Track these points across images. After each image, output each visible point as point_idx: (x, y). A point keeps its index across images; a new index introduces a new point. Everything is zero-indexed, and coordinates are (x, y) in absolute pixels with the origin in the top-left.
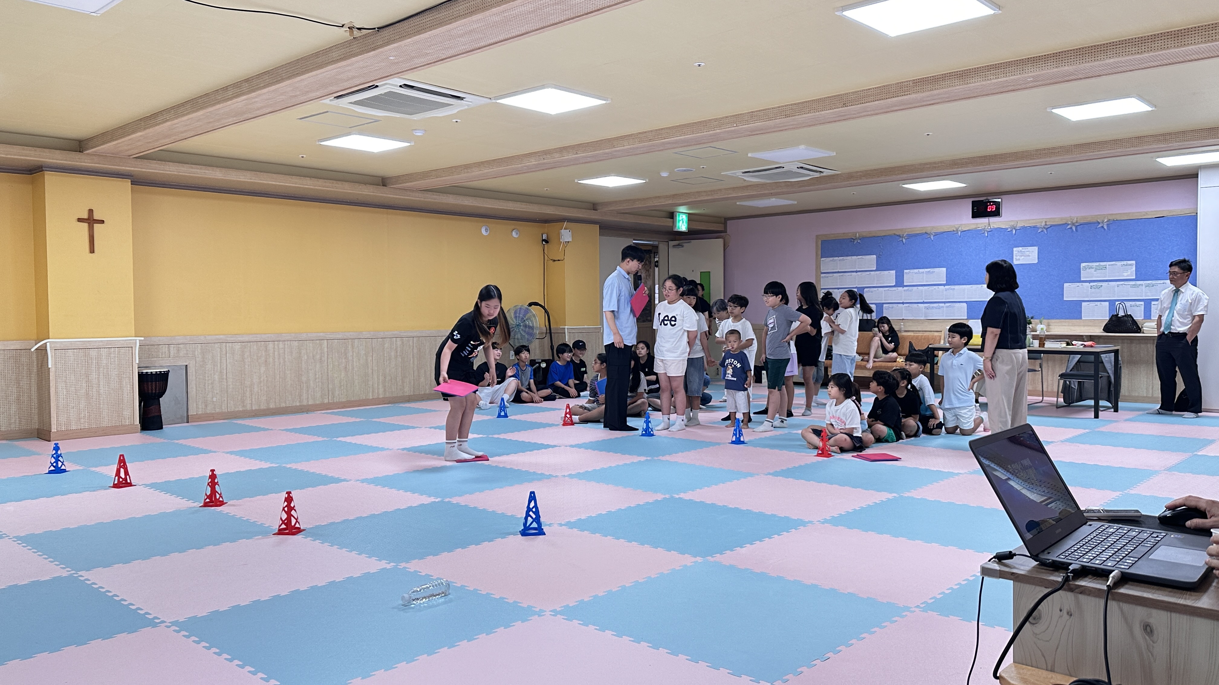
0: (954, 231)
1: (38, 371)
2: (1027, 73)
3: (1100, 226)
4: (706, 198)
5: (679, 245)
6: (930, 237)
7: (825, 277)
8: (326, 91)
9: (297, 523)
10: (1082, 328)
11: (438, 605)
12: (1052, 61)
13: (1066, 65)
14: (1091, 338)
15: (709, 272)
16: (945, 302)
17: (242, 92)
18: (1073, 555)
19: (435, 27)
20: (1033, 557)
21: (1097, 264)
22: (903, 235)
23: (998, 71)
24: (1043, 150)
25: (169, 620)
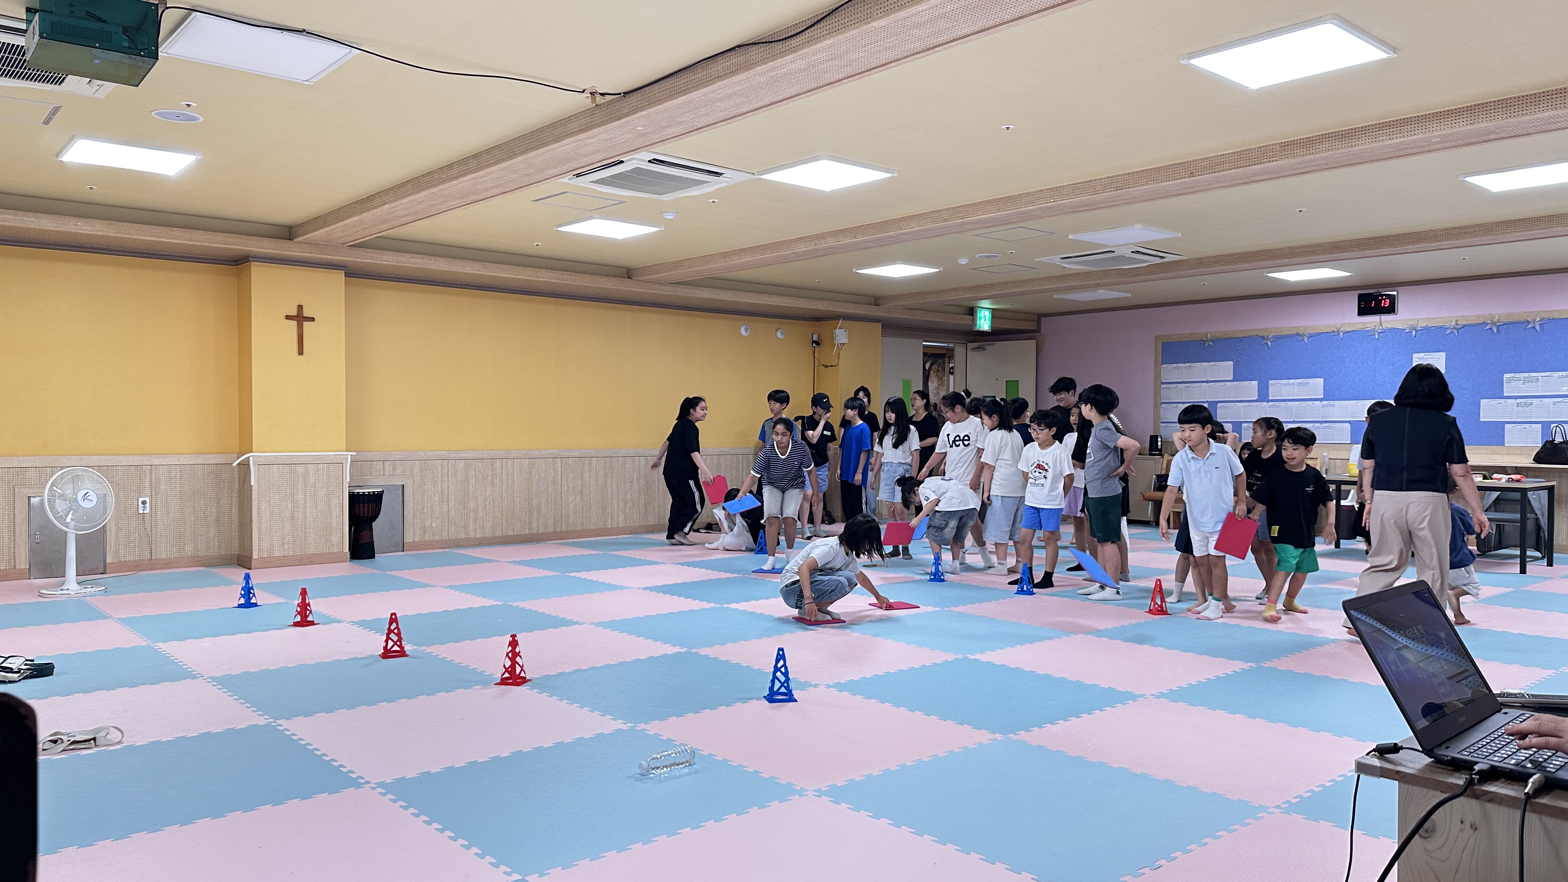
0: (1334, 331)
1: (239, 490)
2: (1431, 131)
3: (1530, 326)
4: (1015, 290)
5: (980, 347)
6: (1303, 340)
7: (1166, 388)
8: (564, 169)
9: (522, 672)
10: (1505, 457)
11: (681, 776)
12: (1465, 116)
13: (1485, 121)
14: (1517, 470)
15: (1018, 381)
16: (1321, 422)
17: (469, 170)
18: (1480, 751)
19: (691, 90)
20: (1425, 752)
21: (1527, 375)
22: (1268, 336)
23: (1393, 130)
24: (1455, 228)
25: (374, 780)
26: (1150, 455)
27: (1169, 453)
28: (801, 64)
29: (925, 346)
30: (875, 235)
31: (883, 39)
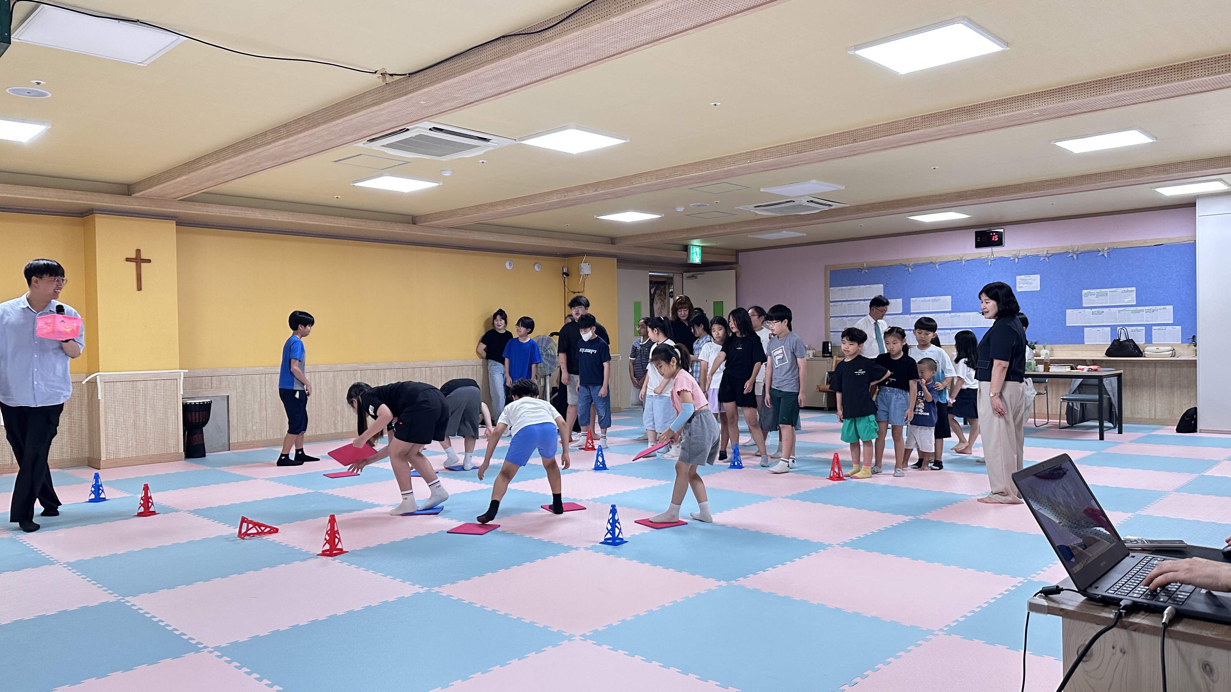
0: (958, 260)
1: (90, 402)
2: (1033, 107)
3: (1100, 254)
4: (719, 232)
5: (693, 276)
6: (935, 267)
7: (834, 306)
8: (360, 135)
9: (340, 544)
10: (1086, 352)
12: (1057, 95)
13: (1072, 99)
14: (1094, 362)
15: (722, 302)
17: (280, 137)
18: (1122, 589)
19: (464, 72)
20: (1081, 592)
21: (1099, 290)
22: (909, 265)
23: (1004, 106)
24: (1047, 181)
25: (211, 645)
26: (823, 356)
27: (838, 354)
28: (554, 51)
29: (650, 276)
30: (612, 189)
31: (619, 32)
